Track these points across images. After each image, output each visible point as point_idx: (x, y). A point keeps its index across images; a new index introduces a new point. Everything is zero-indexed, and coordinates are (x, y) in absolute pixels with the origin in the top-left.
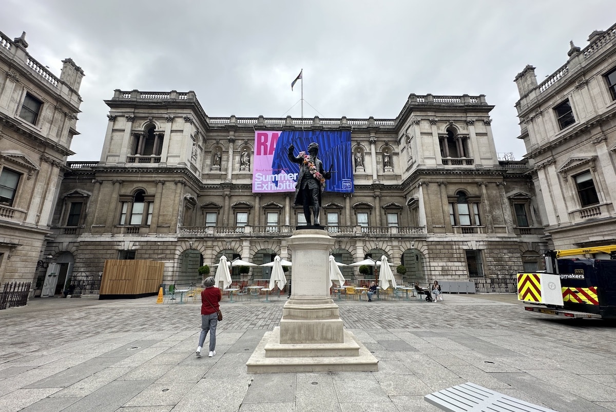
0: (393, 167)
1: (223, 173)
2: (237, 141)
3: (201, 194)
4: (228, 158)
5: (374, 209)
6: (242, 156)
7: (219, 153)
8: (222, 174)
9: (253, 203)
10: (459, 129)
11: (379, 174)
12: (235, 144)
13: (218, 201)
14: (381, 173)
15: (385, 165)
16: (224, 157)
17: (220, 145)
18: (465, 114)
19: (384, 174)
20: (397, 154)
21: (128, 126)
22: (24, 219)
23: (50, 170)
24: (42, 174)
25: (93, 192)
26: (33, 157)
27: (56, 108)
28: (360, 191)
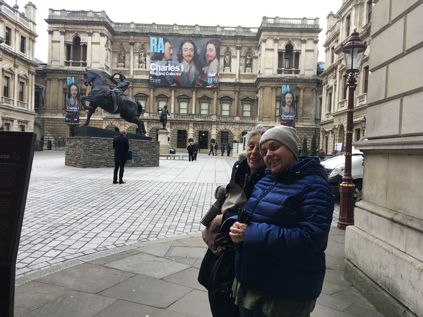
2: (136, 43)
4: (130, 57)
5: (234, 101)
6: (140, 56)
7: (123, 53)
8: (126, 71)
9: (149, 93)
10: (294, 45)
12: (134, 47)
14: (242, 73)
15: (247, 66)
17: (123, 46)
18: (301, 34)
20: (256, 58)
21: (62, 38)
22: (28, 107)
23: (32, 78)
24: (30, 81)
25: (46, 86)
26: (26, 73)
27: (30, 39)
28: (225, 87)
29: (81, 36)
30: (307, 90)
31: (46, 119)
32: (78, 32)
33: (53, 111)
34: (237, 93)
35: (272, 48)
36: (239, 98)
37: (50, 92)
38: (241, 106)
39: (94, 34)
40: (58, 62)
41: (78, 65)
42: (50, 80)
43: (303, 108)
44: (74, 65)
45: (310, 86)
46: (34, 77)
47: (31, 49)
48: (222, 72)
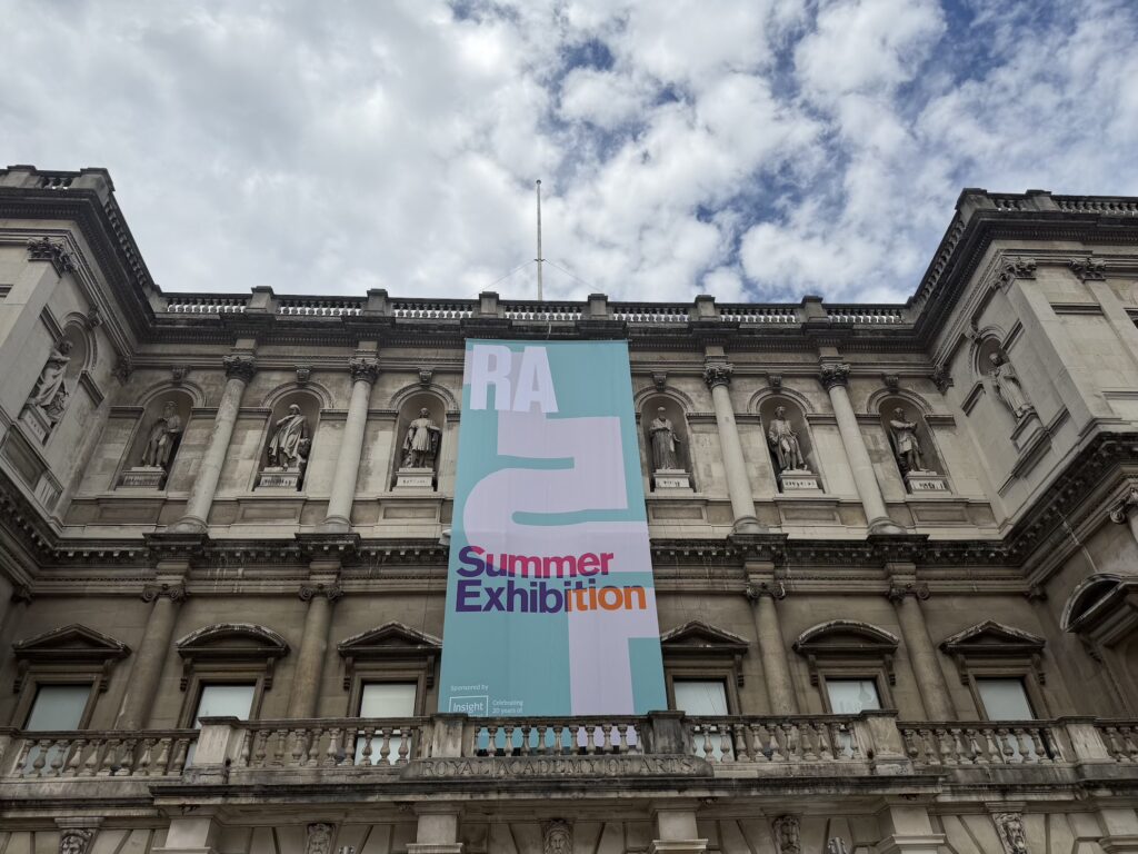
0: (941, 472)
1: (173, 495)
2: (264, 375)
3: (38, 587)
4: (209, 438)
5: (901, 655)
6: (275, 430)
7: (174, 420)
8: (165, 501)
9: (291, 634)
11: (890, 499)
12: (253, 387)
13: (112, 623)
14: (898, 495)
15: (904, 464)
16: (194, 434)
17: (185, 389)
19: (909, 497)
20: (947, 423)
28: (817, 573)
34: (910, 605)
35: (1087, 303)
36: (938, 637)
38: (962, 694)
48: (770, 493)
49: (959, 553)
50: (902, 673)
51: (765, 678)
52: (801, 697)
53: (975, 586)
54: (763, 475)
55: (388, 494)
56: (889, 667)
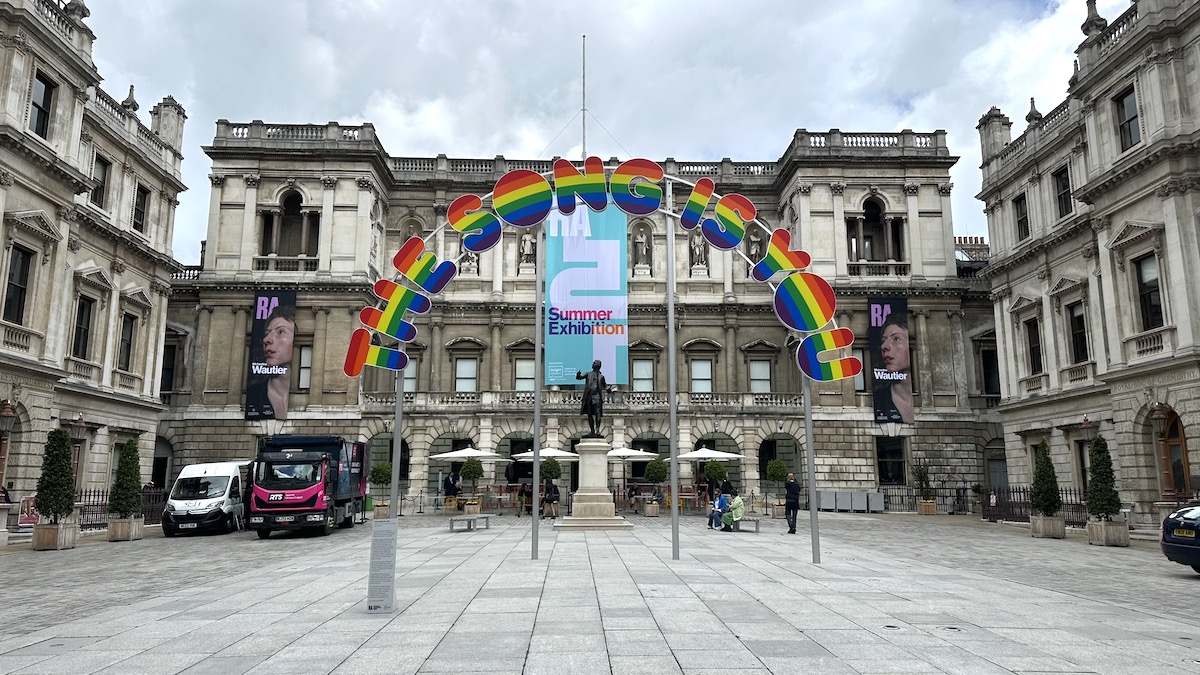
4: (435, 247)
5: (723, 352)
7: (414, 235)
9: (487, 340)
10: (887, 202)
11: (737, 281)
17: (416, 218)
18: (902, 171)
21: (250, 197)
22: (142, 389)
23: (159, 304)
24: (154, 312)
25: (196, 329)
26: (145, 287)
27: (162, 194)
28: (697, 317)
29: (305, 189)
30: (936, 316)
31: (190, 424)
32: (296, 179)
33: (213, 398)
34: (731, 331)
35: (829, 209)
36: (738, 345)
37: (207, 345)
38: (742, 368)
39: (342, 183)
40: (235, 262)
41: (293, 266)
42: (211, 312)
43: (930, 367)
44: (280, 266)
45: (942, 307)
46: (165, 301)
47: (163, 223)
48: (685, 278)
49: (757, 309)
50: (721, 358)
51: (668, 359)
52: (680, 367)
53: (762, 323)
54: (684, 268)
55: (516, 279)
56: (717, 356)
